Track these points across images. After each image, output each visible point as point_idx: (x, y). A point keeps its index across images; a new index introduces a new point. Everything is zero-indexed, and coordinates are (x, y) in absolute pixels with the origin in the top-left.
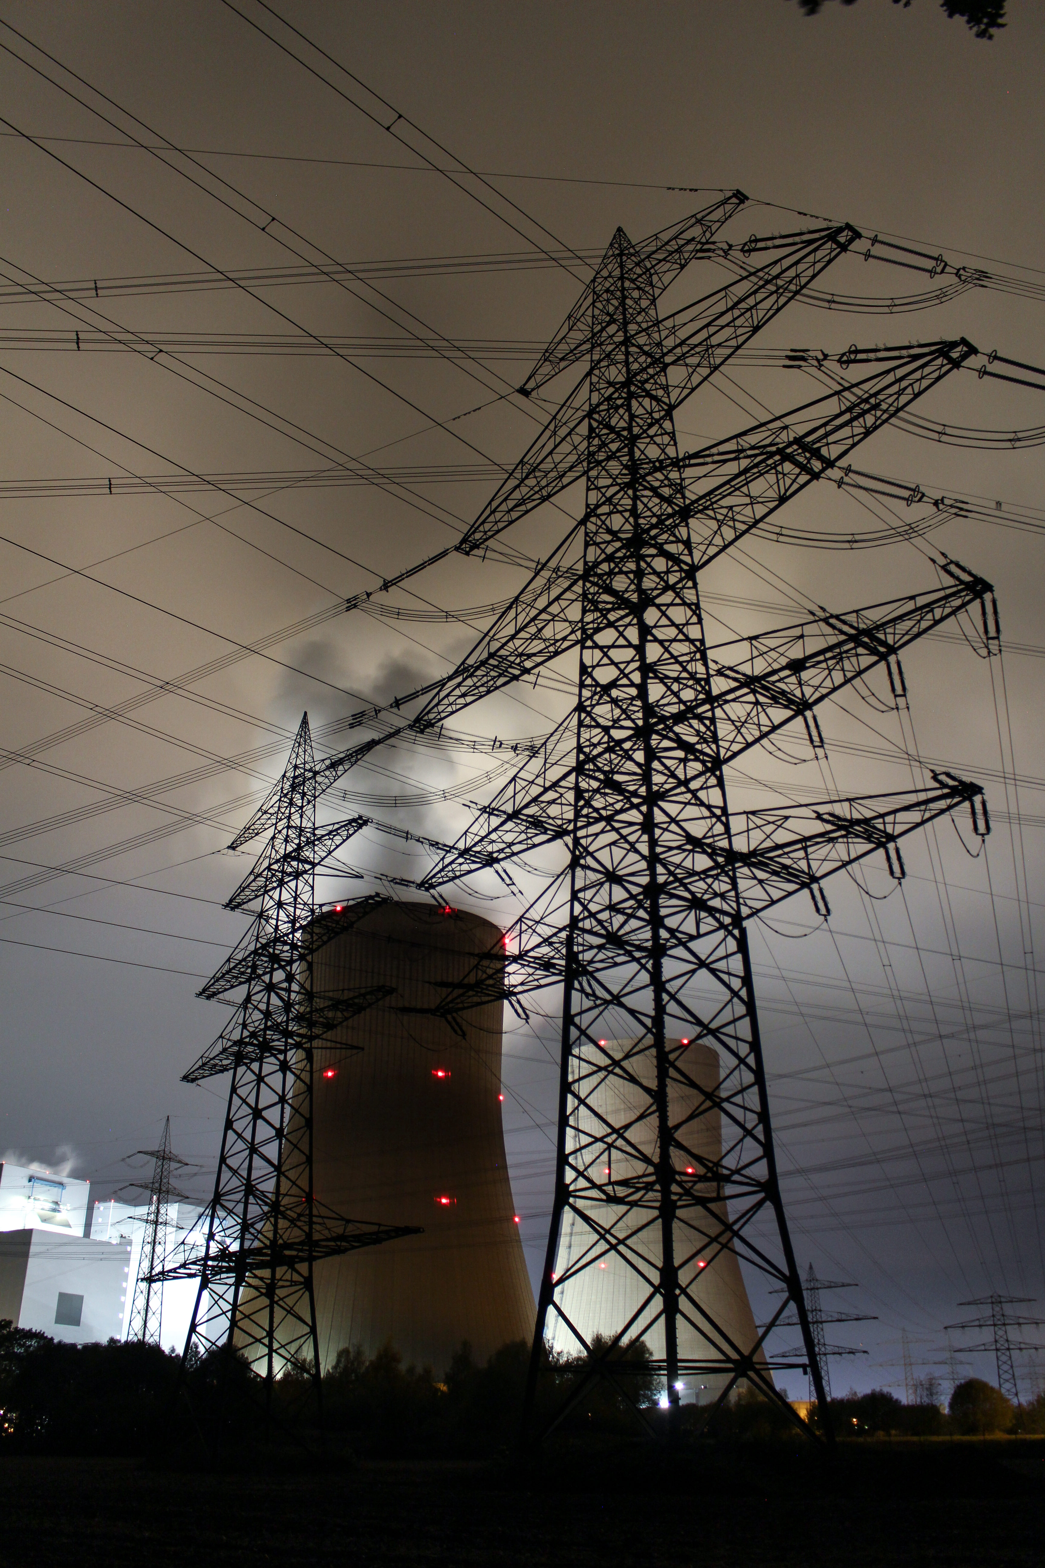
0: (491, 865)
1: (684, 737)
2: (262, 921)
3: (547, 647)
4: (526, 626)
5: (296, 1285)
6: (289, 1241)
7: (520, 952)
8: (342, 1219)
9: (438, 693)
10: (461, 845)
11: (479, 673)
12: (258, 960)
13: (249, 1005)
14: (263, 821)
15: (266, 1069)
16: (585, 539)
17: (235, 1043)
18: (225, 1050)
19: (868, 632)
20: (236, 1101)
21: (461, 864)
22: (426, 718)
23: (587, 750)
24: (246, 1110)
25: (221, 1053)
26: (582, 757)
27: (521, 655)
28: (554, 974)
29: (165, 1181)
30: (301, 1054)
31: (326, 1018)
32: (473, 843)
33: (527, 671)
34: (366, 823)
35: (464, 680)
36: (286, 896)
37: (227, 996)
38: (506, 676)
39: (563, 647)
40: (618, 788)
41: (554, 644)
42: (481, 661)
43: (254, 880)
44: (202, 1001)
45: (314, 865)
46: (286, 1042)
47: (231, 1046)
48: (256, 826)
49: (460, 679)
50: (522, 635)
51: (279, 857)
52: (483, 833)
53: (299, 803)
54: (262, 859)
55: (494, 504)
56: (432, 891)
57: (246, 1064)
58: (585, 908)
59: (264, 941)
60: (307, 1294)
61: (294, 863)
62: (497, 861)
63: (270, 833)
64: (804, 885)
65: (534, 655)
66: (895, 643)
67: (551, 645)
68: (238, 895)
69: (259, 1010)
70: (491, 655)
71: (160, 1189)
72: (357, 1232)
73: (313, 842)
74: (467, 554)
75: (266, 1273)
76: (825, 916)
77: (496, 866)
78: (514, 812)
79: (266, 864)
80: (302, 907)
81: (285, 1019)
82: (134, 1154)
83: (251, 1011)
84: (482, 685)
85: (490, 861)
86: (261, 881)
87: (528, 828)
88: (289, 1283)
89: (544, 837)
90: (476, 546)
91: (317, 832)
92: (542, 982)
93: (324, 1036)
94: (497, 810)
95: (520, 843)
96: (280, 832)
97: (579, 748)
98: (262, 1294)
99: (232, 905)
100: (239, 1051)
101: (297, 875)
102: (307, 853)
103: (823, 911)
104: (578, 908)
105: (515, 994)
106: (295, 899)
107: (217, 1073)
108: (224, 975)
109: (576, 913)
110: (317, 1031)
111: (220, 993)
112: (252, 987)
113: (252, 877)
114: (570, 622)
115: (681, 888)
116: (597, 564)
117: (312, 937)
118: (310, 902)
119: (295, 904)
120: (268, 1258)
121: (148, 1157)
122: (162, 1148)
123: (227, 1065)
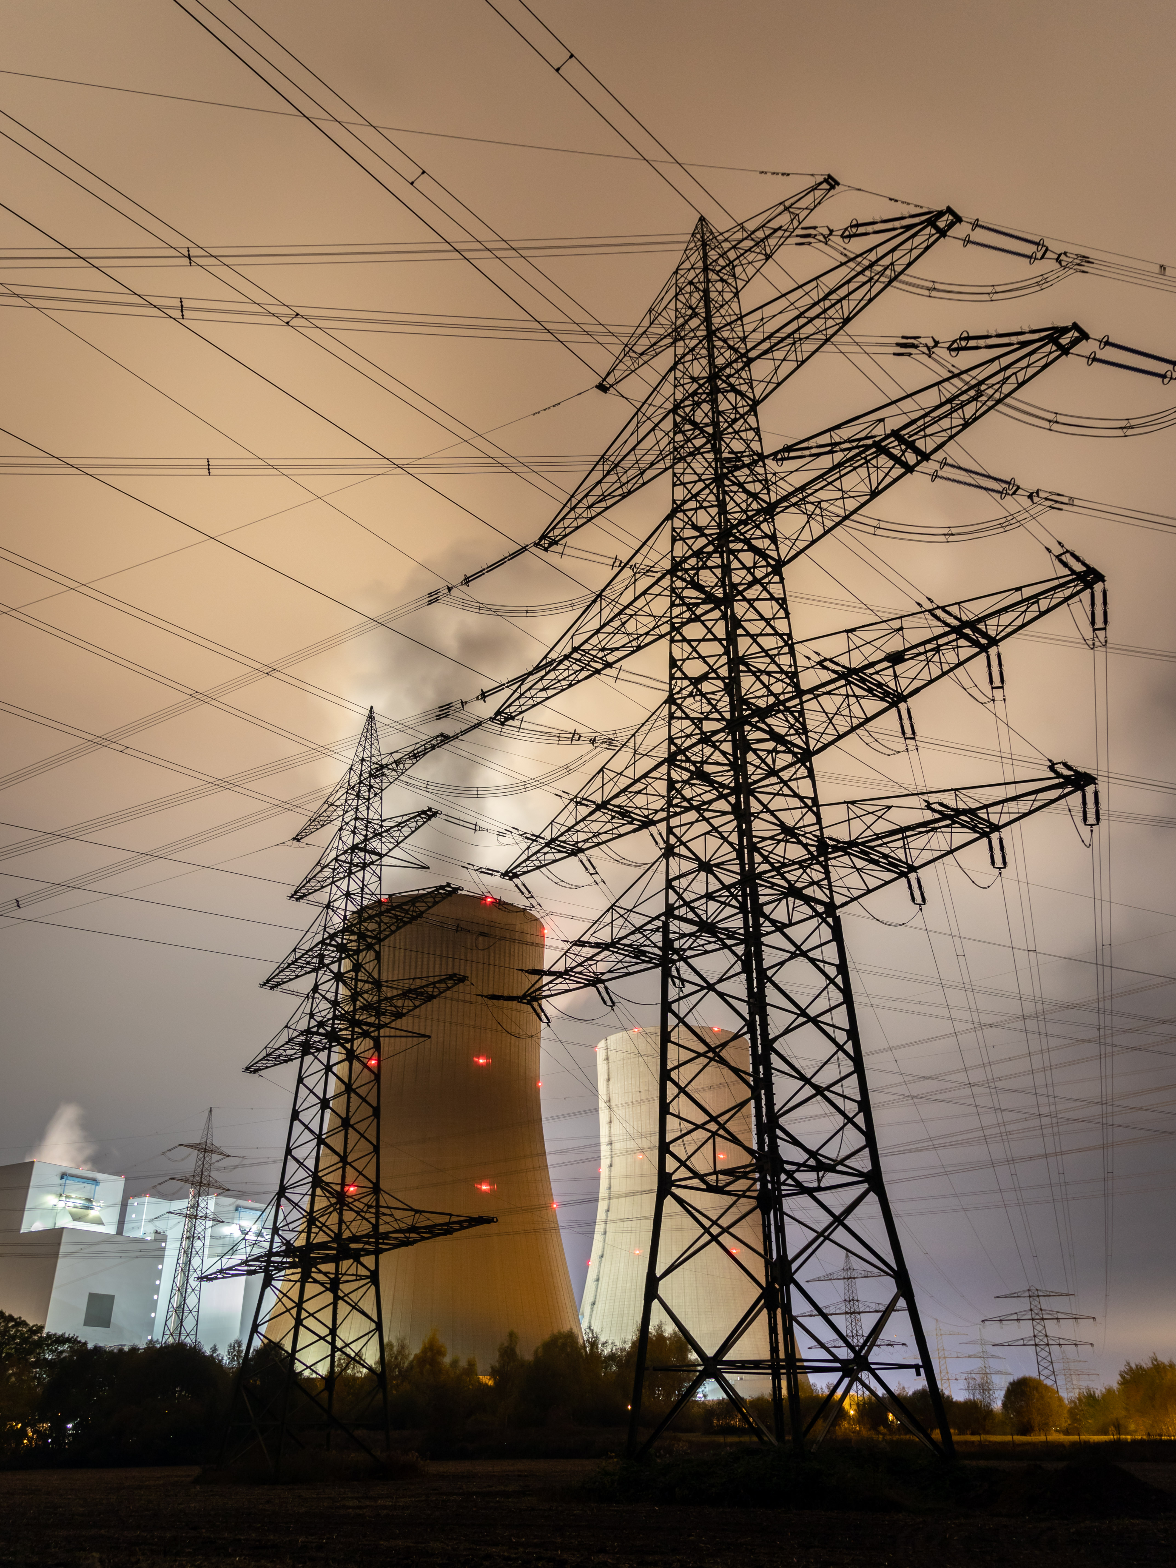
0: (575, 855)
1: (776, 729)
2: (331, 912)
3: (630, 642)
4: (611, 620)
5: (362, 1279)
6: (358, 1234)
7: (612, 940)
8: (412, 1209)
9: (520, 686)
10: (547, 835)
11: (561, 667)
12: (325, 949)
13: (317, 995)
14: (328, 813)
15: (335, 1058)
16: (673, 535)
17: (302, 1033)
18: (291, 1040)
19: (971, 625)
20: (303, 1092)
21: (545, 854)
22: (507, 711)
23: (678, 741)
24: (313, 1100)
25: (287, 1043)
26: (673, 748)
27: (603, 649)
28: (644, 962)
29: (206, 1173)
30: (369, 1043)
31: (395, 1007)
32: (559, 833)
33: (609, 665)
34: (435, 814)
35: (547, 674)
36: (354, 887)
37: (291, 986)
38: (589, 670)
39: (646, 641)
40: (706, 778)
41: (638, 638)
42: (565, 655)
43: (320, 871)
44: (266, 991)
45: (381, 856)
46: (353, 1031)
47: (298, 1036)
48: (322, 818)
49: (543, 673)
50: (608, 629)
51: (345, 848)
52: (571, 822)
53: (366, 795)
54: (328, 851)
55: (574, 501)
56: (515, 880)
57: (313, 1054)
58: (680, 897)
59: (332, 932)
60: (373, 1288)
61: (362, 854)
62: (582, 850)
63: (338, 823)
64: (902, 875)
65: (617, 649)
66: (997, 635)
67: (634, 639)
68: (304, 886)
69: (327, 999)
70: (575, 650)
71: (201, 1182)
72: (429, 1223)
73: (380, 834)
74: (546, 550)
75: (330, 1267)
76: (920, 905)
77: (580, 855)
78: (603, 802)
79: (333, 855)
80: (369, 897)
81: (351, 1009)
82: (176, 1147)
83: (318, 1001)
84: (564, 679)
85: (576, 851)
86: (327, 872)
87: (613, 817)
88: (354, 1278)
89: (630, 827)
90: (555, 542)
91: (384, 824)
92: (631, 969)
93: (393, 1025)
94: (586, 799)
95: (606, 832)
96: (347, 824)
97: (671, 740)
98: (327, 1289)
99: (298, 895)
100: (306, 1039)
101: (364, 866)
102: (375, 844)
103: (919, 900)
104: (673, 897)
105: (603, 981)
106: (362, 889)
107: (281, 1063)
108: (289, 965)
109: (671, 901)
110: (385, 1019)
111: (284, 983)
112: (320, 975)
113: (319, 868)
114: (655, 617)
115: (779, 877)
116: (685, 559)
117: (380, 927)
118: (378, 892)
119: (362, 894)
120: (335, 1252)
121: (189, 1150)
122: (204, 1140)
123: (291, 1055)
